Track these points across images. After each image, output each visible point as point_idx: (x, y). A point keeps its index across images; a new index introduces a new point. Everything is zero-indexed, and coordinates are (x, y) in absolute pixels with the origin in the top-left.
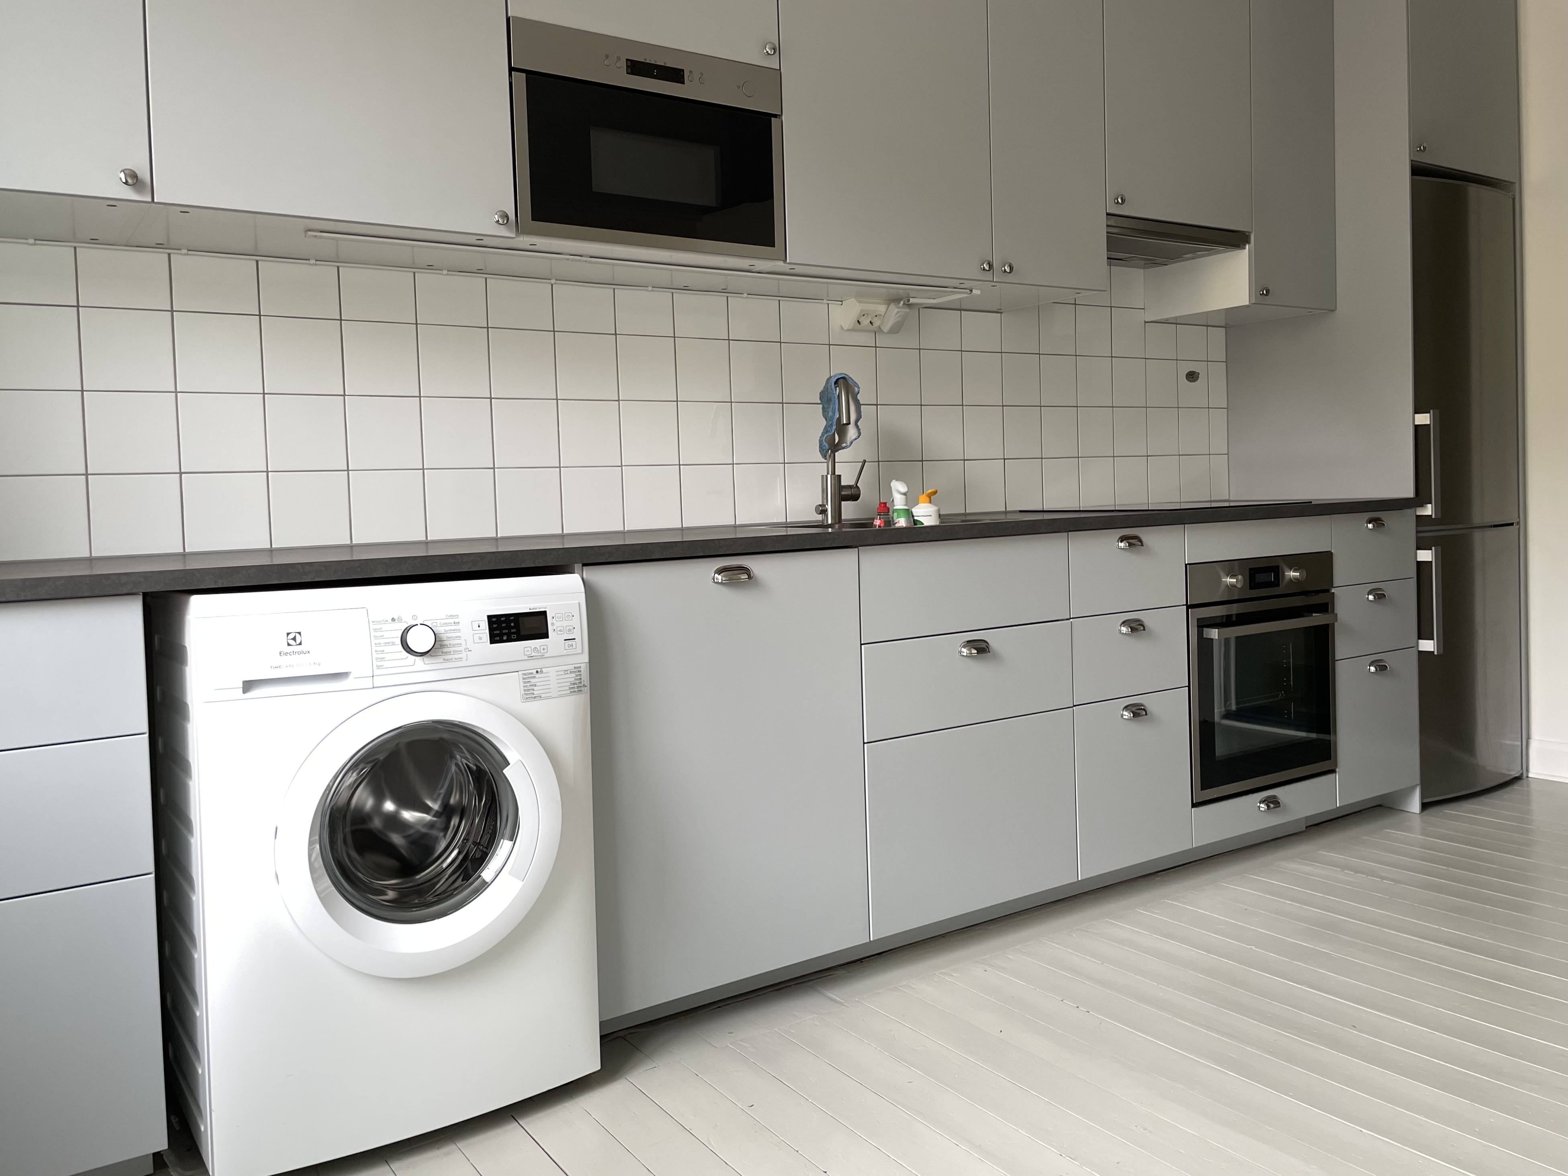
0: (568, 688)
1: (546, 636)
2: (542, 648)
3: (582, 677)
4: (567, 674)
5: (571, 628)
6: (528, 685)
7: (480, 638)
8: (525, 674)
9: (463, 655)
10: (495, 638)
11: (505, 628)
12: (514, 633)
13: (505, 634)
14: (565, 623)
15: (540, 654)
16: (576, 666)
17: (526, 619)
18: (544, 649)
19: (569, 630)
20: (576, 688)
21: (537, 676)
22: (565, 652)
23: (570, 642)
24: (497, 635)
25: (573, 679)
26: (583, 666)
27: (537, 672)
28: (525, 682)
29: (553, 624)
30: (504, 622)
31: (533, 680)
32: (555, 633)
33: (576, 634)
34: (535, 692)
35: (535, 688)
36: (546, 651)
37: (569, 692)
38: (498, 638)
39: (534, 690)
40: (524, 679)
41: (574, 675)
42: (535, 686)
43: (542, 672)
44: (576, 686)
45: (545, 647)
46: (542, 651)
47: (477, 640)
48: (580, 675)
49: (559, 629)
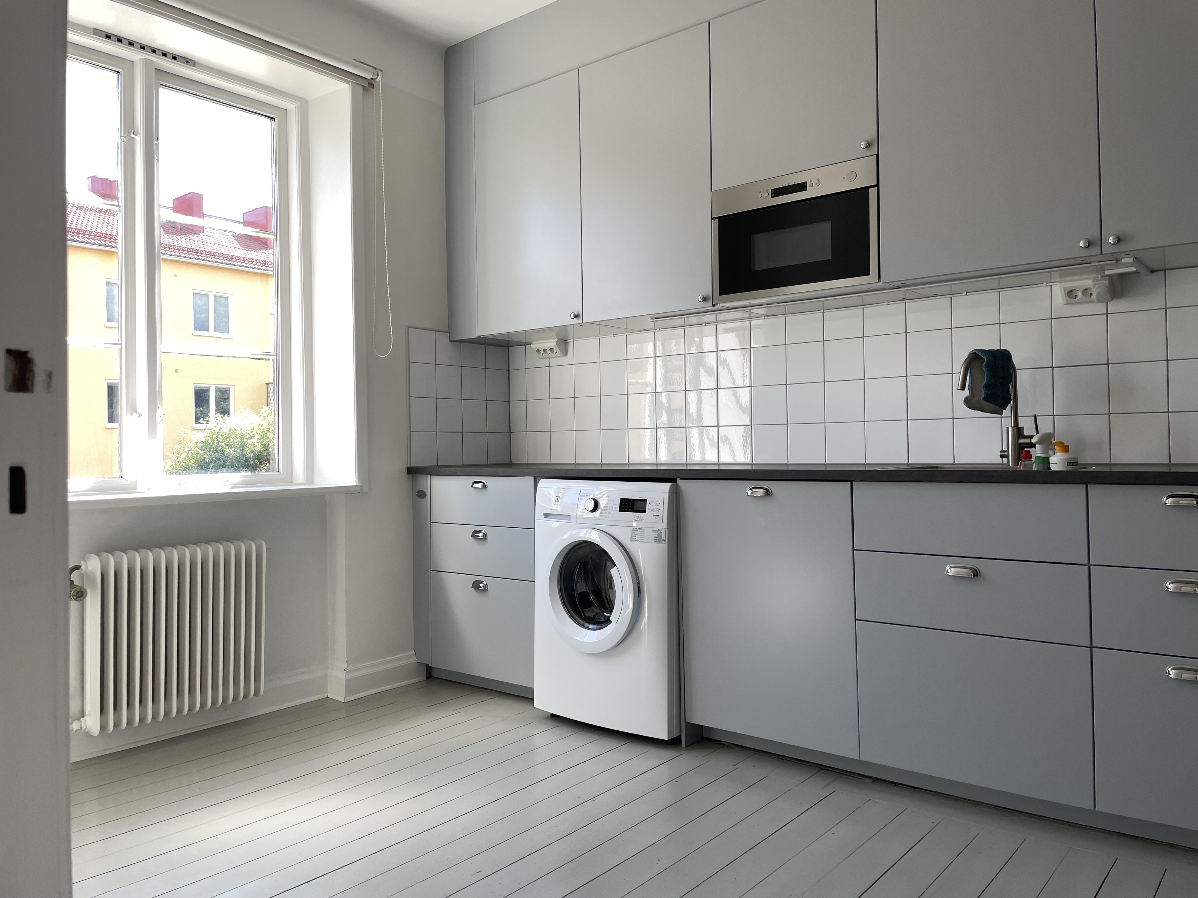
0: (653, 539)
1: (644, 511)
2: (641, 517)
3: (662, 535)
4: (654, 532)
5: (658, 509)
6: (634, 534)
7: (615, 508)
8: (633, 528)
9: (607, 515)
10: (621, 510)
11: (627, 505)
12: (630, 508)
13: (627, 508)
14: (654, 507)
15: (640, 520)
16: (659, 529)
17: (638, 502)
18: (642, 518)
19: (657, 511)
20: (658, 540)
21: (639, 530)
22: (653, 521)
23: (656, 517)
24: (623, 508)
25: (657, 535)
26: (663, 531)
27: (639, 528)
28: (632, 532)
29: (649, 506)
30: (627, 502)
31: (636, 532)
32: (649, 511)
33: (660, 513)
34: (636, 538)
35: (637, 536)
36: (643, 519)
37: (653, 541)
38: (623, 510)
39: (636, 537)
40: (632, 531)
41: (657, 533)
42: (637, 535)
43: (641, 529)
44: (658, 539)
45: (643, 517)
46: (642, 519)
47: (614, 509)
48: (661, 534)
49: (651, 509)
